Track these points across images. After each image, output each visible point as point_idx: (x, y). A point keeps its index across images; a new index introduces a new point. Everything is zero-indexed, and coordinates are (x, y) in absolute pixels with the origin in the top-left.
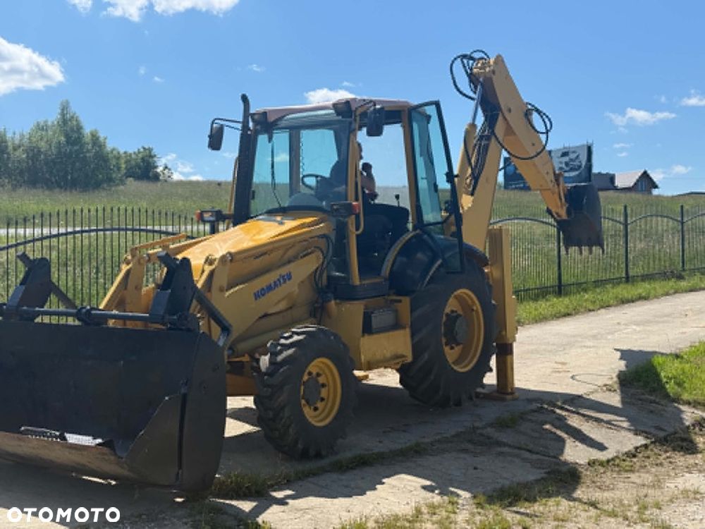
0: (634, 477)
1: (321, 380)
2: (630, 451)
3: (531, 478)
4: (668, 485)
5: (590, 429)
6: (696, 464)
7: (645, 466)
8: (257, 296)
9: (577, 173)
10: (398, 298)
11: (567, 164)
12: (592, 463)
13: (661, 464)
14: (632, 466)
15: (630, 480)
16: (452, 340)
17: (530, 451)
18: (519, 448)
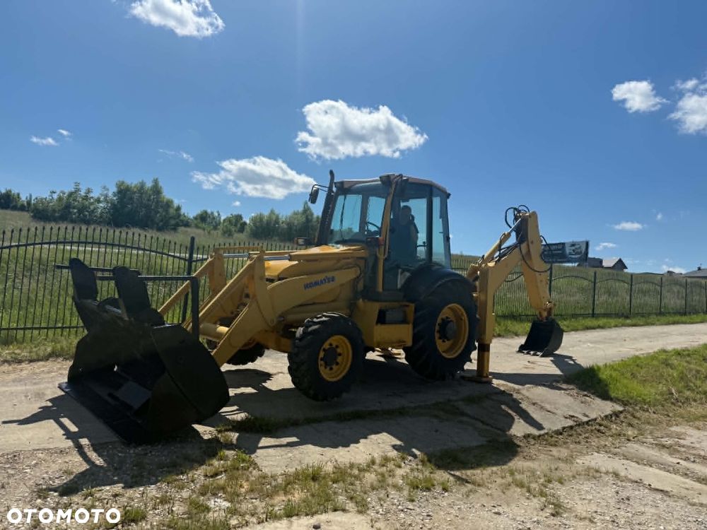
0: (555, 451)
1: (339, 350)
2: (558, 430)
3: (475, 444)
4: (578, 461)
5: (533, 410)
6: (606, 445)
7: (567, 443)
8: (307, 286)
9: (579, 256)
10: (407, 304)
11: (574, 251)
12: (527, 436)
13: (579, 443)
14: (556, 442)
15: (551, 453)
16: (444, 336)
17: (482, 422)
18: (477, 419)
